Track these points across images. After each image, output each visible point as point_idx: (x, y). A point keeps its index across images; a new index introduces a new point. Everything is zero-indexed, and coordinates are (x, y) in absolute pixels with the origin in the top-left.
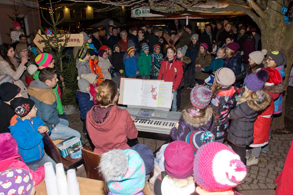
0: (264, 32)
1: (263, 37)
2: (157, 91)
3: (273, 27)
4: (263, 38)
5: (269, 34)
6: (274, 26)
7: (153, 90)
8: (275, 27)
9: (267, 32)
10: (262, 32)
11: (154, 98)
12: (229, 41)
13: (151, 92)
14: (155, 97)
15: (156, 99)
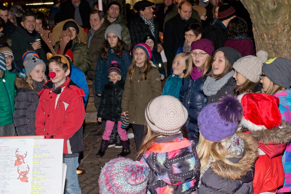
0: (256, 17)
1: (255, 28)
2: (29, 161)
3: (272, 7)
4: (256, 30)
5: (266, 21)
6: (275, 4)
7: (19, 160)
8: (276, 6)
9: (262, 17)
10: (253, 18)
11: (21, 180)
12: (191, 37)
13: (15, 165)
14: (25, 176)
15: (27, 181)
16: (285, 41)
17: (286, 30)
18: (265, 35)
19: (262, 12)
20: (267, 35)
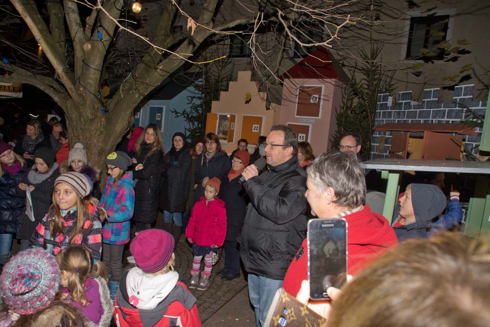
5: (84, 126)
6: (92, 115)
9: (82, 123)
16: (95, 141)
17: (97, 134)
18: (81, 137)
19: (82, 120)
20: (83, 136)
